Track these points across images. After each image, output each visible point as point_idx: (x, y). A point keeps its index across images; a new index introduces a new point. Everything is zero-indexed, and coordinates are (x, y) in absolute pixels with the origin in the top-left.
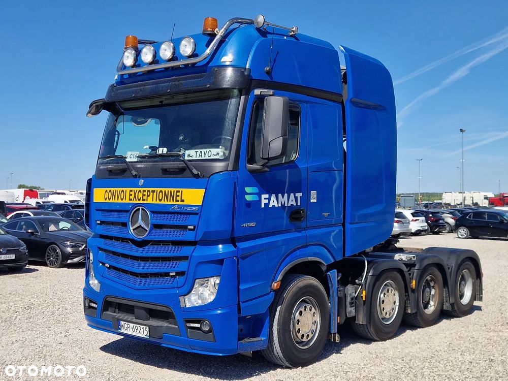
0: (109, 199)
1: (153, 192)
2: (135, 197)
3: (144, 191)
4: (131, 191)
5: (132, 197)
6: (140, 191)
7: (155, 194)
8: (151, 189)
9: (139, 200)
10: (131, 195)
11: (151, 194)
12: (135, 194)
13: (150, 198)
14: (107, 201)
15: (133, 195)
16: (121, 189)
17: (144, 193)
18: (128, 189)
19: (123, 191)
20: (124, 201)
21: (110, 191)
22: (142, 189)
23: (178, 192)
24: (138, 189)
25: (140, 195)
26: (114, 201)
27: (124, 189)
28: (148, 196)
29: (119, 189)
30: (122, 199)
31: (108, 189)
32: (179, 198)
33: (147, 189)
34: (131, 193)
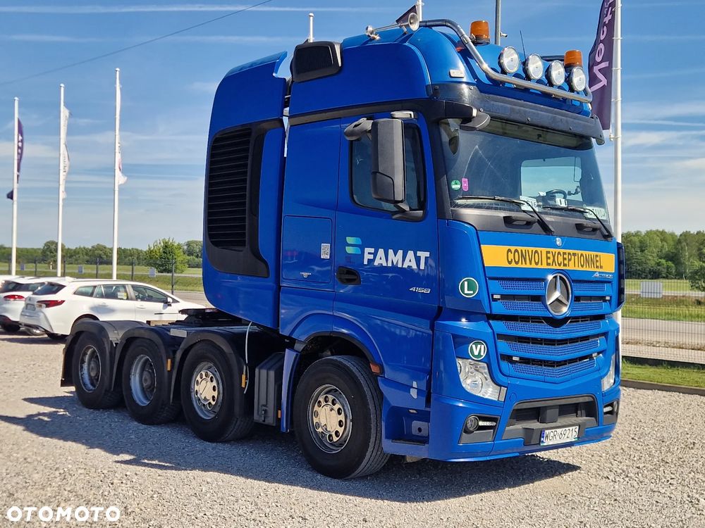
0: (517, 263)
1: (574, 254)
2: (554, 260)
3: (564, 253)
4: (548, 252)
5: (550, 261)
6: (559, 253)
7: (576, 257)
8: (572, 251)
9: (560, 265)
10: (549, 258)
11: (573, 257)
12: (554, 257)
13: (572, 263)
14: (513, 265)
15: (552, 258)
16: (534, 249)
17: (565, 256)
18: (544, 250)
19: (536, 252)
20: (539, 266)
21: (516, 251)
22: (562, 251)
23: (597, 256)
24: (557, 250)
25: (561, 259)
26: (524, 266)
27: (539, 249)
28: (570, 260)
29: (530, 249)
30: (537, 264)
31: (513, 248)
32: (598, 264)
33: (567, 251)
34: (549, 255)
